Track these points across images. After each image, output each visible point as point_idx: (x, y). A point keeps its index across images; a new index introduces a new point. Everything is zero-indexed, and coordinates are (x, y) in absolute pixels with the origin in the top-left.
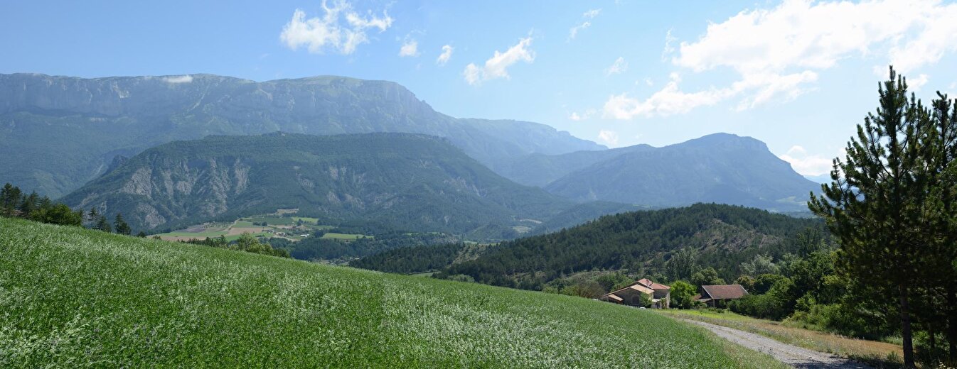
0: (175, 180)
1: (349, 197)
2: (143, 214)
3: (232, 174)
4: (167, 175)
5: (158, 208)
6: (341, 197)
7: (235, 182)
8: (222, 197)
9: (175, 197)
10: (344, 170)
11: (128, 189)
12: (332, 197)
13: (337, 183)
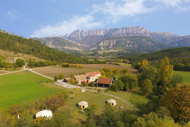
0: (106, 43)
1: (130, 46)
2: (101, 48)
3: (113, 42)
4: (105, 42)
5: (103, 47)
6: (129, 46)
7: (114, 43)
8: (112, 46)
9: (106, 46)
10: (130, 41)
11: (100, 45)
12: (127, 46)
13: (128, 43)
